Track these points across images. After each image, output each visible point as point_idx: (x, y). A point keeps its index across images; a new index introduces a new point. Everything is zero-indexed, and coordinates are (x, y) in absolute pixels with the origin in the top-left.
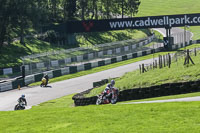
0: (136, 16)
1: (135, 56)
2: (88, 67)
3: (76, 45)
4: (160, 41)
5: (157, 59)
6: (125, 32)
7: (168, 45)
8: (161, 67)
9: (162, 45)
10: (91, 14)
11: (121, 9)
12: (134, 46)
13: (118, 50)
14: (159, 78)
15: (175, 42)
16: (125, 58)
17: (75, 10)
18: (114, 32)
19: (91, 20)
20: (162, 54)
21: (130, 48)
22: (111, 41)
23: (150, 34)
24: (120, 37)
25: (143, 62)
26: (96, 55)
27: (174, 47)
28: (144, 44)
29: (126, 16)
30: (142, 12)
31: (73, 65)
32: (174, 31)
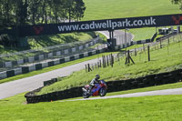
0: (82, 20)
1: (82, 56)
2: (39, 68)
3: (28, 47)
4: (104, 42)
5: (101, 59)
6: (72, 34)
7: (112, 46)
8: (105, 66)
9: (106, 46)
10: (41, 19)
11: (68, 14)
12: (81, 48)
13: (66, 52)
15: (118, 43)
17: (26, 16)
18: (62, 35)
19: (41, 25)
20: (106, 54)
21: (77, 49)
23: (95, 37)
24: (68, 40)
25: (90, 62)
26: (46, 56)
27: (116, 47)
28: (90, 45)
29: (73, 20)
30: (87, 16)
31: (25, 66)
32: (116, 34)
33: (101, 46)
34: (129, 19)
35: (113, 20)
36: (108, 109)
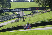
1: (10, 19)
5: (16, 20)
6: (7, 13)
7: (19, 16)
8: (17, 22)
9: (17, 16)
11: (6, 7)
12: (10, 17)
13: (6, 18)
14: (16, 25)
16: (7, 20)
18: (4, 13)
22: (4, 15)
23: (14, 13)
24: (6, 14)
25: (12, 21)
27: (20, 17)
28: (12, 16)
29: (8, 9)
30: (12, 8)
33: (16, 16)
34: (24, 8)
35: (19, 9)
36: (17, 34)
